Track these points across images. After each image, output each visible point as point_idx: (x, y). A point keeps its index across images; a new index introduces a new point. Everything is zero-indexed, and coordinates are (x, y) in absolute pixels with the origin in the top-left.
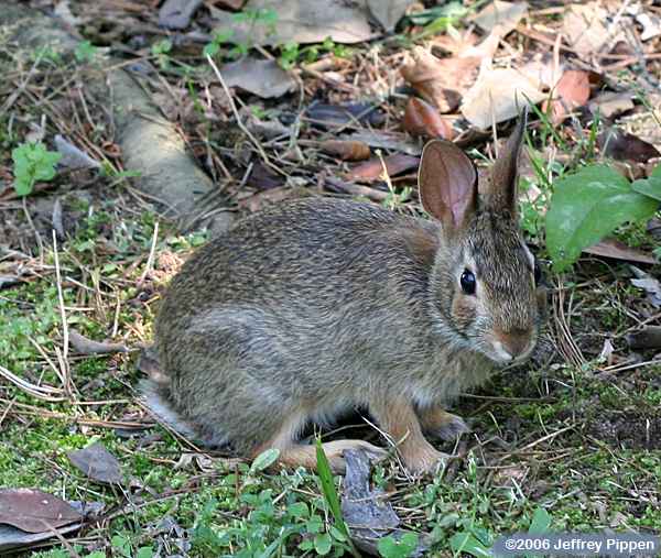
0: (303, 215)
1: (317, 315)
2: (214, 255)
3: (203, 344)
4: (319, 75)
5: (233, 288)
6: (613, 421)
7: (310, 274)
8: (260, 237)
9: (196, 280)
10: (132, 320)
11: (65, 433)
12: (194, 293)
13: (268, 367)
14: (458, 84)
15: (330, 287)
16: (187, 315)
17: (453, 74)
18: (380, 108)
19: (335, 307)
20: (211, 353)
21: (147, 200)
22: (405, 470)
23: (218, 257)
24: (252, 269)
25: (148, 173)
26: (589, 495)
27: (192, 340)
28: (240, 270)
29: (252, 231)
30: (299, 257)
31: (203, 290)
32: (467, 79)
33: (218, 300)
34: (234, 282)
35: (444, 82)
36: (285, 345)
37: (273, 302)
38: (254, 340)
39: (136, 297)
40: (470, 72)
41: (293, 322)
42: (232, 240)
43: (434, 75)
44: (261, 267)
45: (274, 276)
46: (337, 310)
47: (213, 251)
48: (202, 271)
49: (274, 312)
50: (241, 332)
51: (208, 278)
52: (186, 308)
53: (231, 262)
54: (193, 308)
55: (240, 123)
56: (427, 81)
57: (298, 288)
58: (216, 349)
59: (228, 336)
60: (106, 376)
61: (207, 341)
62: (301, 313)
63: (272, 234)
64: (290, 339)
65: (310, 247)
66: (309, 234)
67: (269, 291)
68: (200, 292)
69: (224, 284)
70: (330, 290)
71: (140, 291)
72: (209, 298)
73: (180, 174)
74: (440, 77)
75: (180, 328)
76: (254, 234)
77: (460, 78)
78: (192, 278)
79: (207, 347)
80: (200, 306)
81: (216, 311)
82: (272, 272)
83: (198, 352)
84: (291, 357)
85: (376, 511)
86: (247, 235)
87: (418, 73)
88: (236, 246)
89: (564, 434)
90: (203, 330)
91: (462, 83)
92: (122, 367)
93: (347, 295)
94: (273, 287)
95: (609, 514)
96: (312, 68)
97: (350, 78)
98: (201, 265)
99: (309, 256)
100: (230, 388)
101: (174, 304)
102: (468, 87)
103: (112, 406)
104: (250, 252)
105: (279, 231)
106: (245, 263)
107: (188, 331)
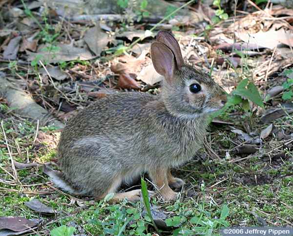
0: (115, 98)
1: (125, 137)
2: (82, 117)
3: (79, 152)
4: (76, 72)
5: (90, 130)
6: (241, 177)
7: (121, 121)
8: (99, 109)
9: (74, 127)
10: (34, 157)
11: (19, 197)
12: (74, 132)
13: (107, 158)
14: (135, 71)
15: (129, 125)
16: (72, 142)
17: (132, 67)
18: (103, 83)
19: (132, 134)
20: (83, 155)
21: (23, 118)
22: (163, 199)
23: (83, 118)
24: (98, 121)
25: (20, 108)
26: (240, 202)
27: (75, 151)
28: (93, 122)
29: (96, 107)
30: (116, 115)
31: (77, 131)
32: (139, 69)
33: (85, 135)
34: (90, 127)
35: (129, 71)
36: (114, 149)
37: (107, 133)
38: (102, 148)
39: (33, 149)
40: (139, 66)
41: (116, 140)
42: (88, 111)
43: (125, 68)
44: (101, 120)
45: (107, 123)
46: (133, 135)
47: (81, 116)
48: (77, 124)
49: (108, 137)
50: (96, 146)
51: (79, 126)
52: (71, 139)
53: (88, 119)
54: (74, 139)
55: (55, 87)
56: (122, 70)
57: (117, 127)
58: (85, 153)
59: (90, 148)
60: (30, 176)
61: (81, 150)
62: (119, 136)
63: (104, 107)
64: (115, 147)
65: (120, 110)
66: (119, 106)
67: (105, 129)
68: (76, 132)
69: (86, 128)
70: (129, 127)
71: (34, 147)
72: (80, 135)
73: (35, 107)
74: (127, 69)
75: (69, 147)
76: (97, 108)
77: (136, 68)
78: (72, 127)
79: (81, 153)
80: (76, 138)
81: (84, 139)
82: (106, 122)
83: (77, 156)
84: (117, 153)
85: (156, 214)
86: (94, 108)
87: (118, 68)
88: (90, 113)
89: (222, 183)
90: (79, 147)
91: (137, 70)
92: (36, 172)
93: (136, 129)
94: (107, 128)
95: (251, 208)
96: (73, 70)
97: (88, 73)
98: (76, 122)
99: (120, 114)
100: (91, 169)
101: (65, 138)
102: (139, 72)
103: (36, 186)
104: (96, 115)
105: (107, 105)
106: (94, 119)
107: (73, 148)
